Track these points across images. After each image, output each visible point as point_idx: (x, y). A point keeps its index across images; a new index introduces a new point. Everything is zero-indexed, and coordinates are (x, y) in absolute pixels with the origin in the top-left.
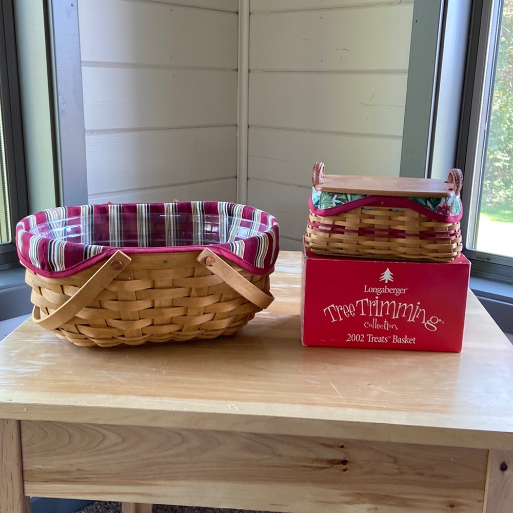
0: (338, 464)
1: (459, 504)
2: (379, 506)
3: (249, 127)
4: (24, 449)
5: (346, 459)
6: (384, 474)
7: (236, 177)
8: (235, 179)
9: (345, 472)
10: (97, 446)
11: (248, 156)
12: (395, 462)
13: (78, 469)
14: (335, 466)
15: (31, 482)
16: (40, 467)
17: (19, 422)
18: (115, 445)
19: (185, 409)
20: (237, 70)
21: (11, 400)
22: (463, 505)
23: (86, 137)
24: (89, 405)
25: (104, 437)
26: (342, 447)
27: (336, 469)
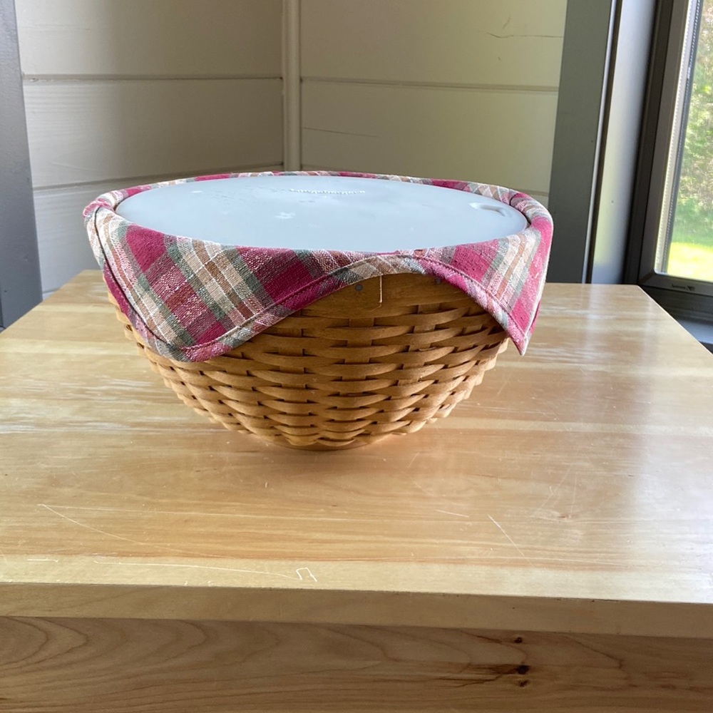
0: (510, 672)
3: (301, 80)
5: (526, 664)
7: (282, 164)
8: (280, 167)
9: (524, 688)
10: (34, 654)
11: (301, 128)
12: (621, 666)
14: (505, 676)
18: (71, 650)
19: (210, 583)
23: (24, 87)
24: (10, 581)
25: (48, 637)
26: (519, 641)
27: (506, 684)
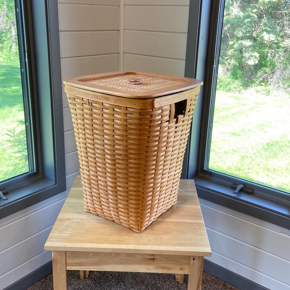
1: (183, 269)
2: (163, 270)
4: (67, 258)
5: (154, 258)
6: (164, 262)
9: (154, 262)
10: (87, 256)
12: (167, 259)
13: (82, 262)
15: (68, 266)
16: (71, 262)
17: (66, 251)
18: (92, 256)
21: (65, 246)
25: (89, 254)
26: (153, 255)
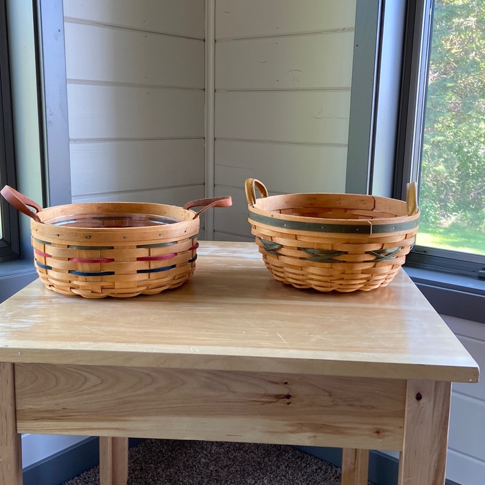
0: (283, 398)
1: (384, 431)
2: (317, 435)
3: (215, 139)
4: (17, 391)
5: (290, 394)
6: (321, 406)
7: (204, 184)
8: (203, 185)
9: (289, 405)
10: (80, 387)
11: (214, 164)
12: (330, 395)
13: (64, 408)
14: (281, 400)
15: (21, 420)
16: (31, 407)
17: (14, 365)
18: (95, 386)
19: (154, 351)
20: (204, 89)
21: (7, 346)
22: (387, 431)
23: (70, 145)
24: (73, 349)
25: (86, 379)
26: (286, 383)
27: (281, 403)
